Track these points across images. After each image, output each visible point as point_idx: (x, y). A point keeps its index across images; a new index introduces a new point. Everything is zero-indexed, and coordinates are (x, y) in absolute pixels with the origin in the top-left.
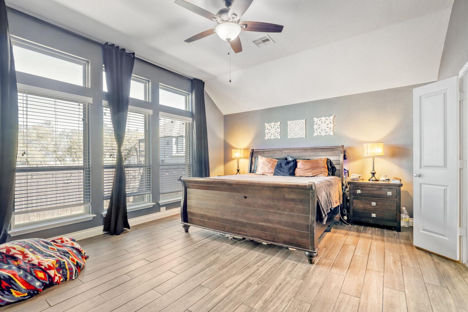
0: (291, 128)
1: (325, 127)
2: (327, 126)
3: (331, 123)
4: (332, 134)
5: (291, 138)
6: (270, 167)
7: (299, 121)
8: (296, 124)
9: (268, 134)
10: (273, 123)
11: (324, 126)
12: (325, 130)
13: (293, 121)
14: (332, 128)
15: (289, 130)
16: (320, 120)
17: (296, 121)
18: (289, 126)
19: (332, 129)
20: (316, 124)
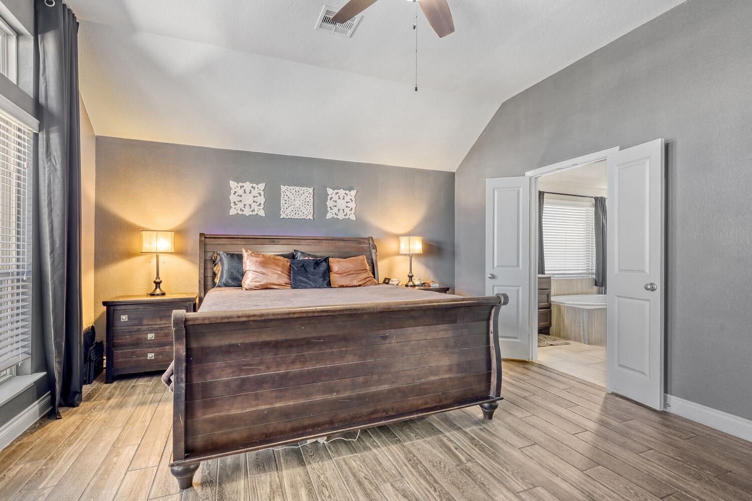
0: (286, 198)
1: (343, 207)
2: (347, 205)
3: (352, 201)
4: (353, 217)
5: (287, 217)
6: (280, 273)
7: (303, 189)
8: (297, 193)
9: (235, 204)
10: (248, 183)
11: (341, 204)
12: (343, 210)
13: (291, 188)
14: (354, 208)
15: (282, 202)
16: (336, 194)
17: (297, 188)
18: (282, 196)
19: (353, 211)
20: (331, 199)
